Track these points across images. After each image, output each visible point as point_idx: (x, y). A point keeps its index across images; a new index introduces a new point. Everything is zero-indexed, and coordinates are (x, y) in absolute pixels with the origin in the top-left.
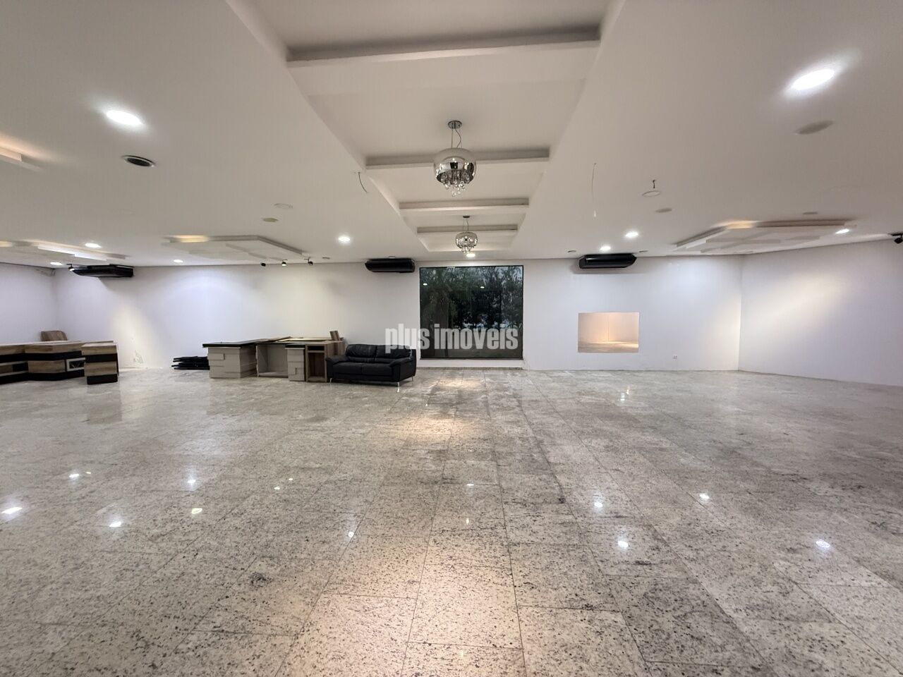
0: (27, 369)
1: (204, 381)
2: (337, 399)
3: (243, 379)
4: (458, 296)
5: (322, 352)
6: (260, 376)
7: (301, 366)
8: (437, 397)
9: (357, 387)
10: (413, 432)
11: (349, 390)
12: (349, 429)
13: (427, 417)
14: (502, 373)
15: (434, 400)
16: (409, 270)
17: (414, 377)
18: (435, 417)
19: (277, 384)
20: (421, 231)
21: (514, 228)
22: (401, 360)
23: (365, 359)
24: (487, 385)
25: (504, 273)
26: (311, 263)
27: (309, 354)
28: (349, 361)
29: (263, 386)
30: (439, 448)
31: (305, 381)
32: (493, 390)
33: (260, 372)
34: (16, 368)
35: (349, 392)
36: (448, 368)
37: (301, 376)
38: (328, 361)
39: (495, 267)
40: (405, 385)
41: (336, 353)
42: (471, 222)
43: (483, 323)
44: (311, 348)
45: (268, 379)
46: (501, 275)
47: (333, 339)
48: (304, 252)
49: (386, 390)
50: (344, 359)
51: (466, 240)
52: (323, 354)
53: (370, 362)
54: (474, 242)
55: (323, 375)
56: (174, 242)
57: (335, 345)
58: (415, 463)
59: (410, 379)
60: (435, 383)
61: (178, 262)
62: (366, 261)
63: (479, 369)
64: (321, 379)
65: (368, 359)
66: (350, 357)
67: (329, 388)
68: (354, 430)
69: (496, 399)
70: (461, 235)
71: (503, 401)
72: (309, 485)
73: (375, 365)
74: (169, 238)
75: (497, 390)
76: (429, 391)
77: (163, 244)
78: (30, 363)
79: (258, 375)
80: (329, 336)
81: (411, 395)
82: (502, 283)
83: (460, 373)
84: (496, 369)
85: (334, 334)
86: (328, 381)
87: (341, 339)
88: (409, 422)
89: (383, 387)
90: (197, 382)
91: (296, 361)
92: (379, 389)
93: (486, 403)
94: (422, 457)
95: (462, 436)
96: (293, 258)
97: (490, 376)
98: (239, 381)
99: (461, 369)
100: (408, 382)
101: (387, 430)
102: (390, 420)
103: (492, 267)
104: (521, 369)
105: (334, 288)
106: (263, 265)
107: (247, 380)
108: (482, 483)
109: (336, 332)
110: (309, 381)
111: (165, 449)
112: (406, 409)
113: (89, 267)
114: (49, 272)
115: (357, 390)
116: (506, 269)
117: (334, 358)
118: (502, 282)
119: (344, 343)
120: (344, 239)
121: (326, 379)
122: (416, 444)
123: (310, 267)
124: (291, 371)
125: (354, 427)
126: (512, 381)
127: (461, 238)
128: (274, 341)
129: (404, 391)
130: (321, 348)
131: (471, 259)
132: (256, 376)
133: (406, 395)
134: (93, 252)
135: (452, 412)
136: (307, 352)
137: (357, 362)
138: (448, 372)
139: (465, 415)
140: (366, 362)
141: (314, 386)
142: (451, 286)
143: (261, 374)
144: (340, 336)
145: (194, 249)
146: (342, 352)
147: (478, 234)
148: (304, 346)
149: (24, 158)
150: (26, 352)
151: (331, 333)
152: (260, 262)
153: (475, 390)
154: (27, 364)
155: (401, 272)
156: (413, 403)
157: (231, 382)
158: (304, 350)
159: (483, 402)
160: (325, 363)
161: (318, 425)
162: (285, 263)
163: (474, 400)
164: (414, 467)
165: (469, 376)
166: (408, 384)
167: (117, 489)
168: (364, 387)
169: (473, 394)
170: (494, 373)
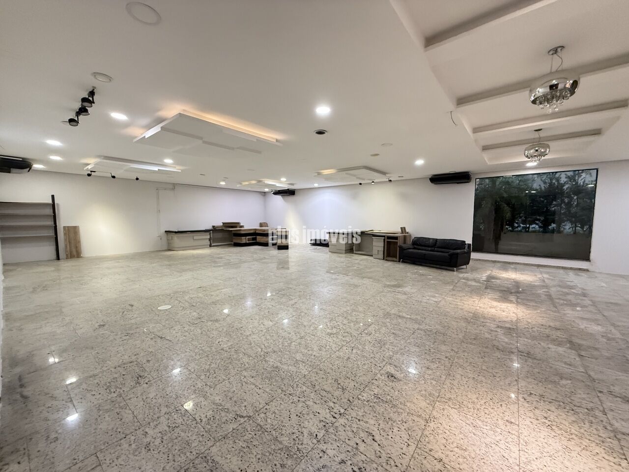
0: (256, 240)
1: (327, 253)
2: (409, 274)
3: (347, 254)
4: (513, 201)
5: (396, 241)
6: (355, 253)
7: (382, 249)
8: (493, 284)
9: (420, 267)
10: (478, 308)
11: (416, 269)
12: (424, 297)
13: (489, 298)
14: (561, 271)
15: (492, 287)
16: (466, 181)
17: (467, 266)
18: (495, 300)
19: (366, 259)
20: (485, 148)
21: (597, 132)
22: (459, 251)
23: (427, 248)
24: (546, 280)
25: (568, 177)
26: (391, 181)
27: (387, 241)
28: (414, 248)
29: (358, 260)
30: (508, 325)
31: (384, 259)
32: (555, 286)
33: (356, 251)
34: (253, 239)
35: (416, 271)
36: (499, 262)
37: (381, 256)
38: (400, 247)
39: (556, 172)
40: (460, 271)
41: (405, 242)
42: (542, 134)
43: (537, 224)
44: (389, 238)
45: (361, 256)
46: (563, 179)
47: (402, 233)
48: (387, 173)
49: (445, 273)
50: (411, 247)
51: (537, 151)
52: (397, 242)
53: (430, 251)
54: (545, 151)
55: (396, 257)
56: (320, 174)
57: (405, 237)
58: (487, 332)
59: (465, 267)
60: (488, 273)
61: (316, 185)
62: (430, 177)
63: (532, 265)
64: (394, 259)
65: (430, 249)
66: (415, 246)
67: (401, 266)
68: (428, 298)
69: (561, 295)
70: (532, 147)
71: (569, 297)
72: (407, 328)
73: (435, 253)
74: (318, 173)
75: (560, 286)
76: (484, 278)
77: (315, 176)
78: (258, 237)
79: (354, 252)
80: (400, 230)
81: (467, 279)
82: (565, 188)
83: (512, 266)
84: (554, 267)
85: (403, 229)
86: (399, 261)
87: (407, 233)
88: (472, 300)
89: (443, 270)
90: (322, 254)
91: (378, 246)
92: (439, 271)
93: (549, 297)
94: (493, 329)
95: (530, 321)
96: (379, 178)
97: (548, 273)
98: (344, 255)
99: (513, 263)
100: (462, 269)
101: (455, 303)
102: (455, 295)
103: (553, 173)
104: (587, 270)
105: (404, 197)
106: (360, 184)
107: (349, 255)
108: (564, 366)
109: (404, 228)
110: (386, 260)
111: (320, 288)
112: (467, 289)
113: (279, 191)
114: (263, 194)
115: (422, 270)
116: (571, 173)
117: (404, 246)
118: (564, 186)
119: (410, 236)
120: (420, 162)
121: (398, 260)
122: (485, 318)
123: (390, 184)
124: (375, 252)
125: (428, 296)
126: (579, 281)
127: (532, 149)
128: (365, 232)
129: (461, 275)
130: (396, 238)
131: (532, 167)
132: (353, 253)
133: (464, 279)
134: (283, 183)
135: (513, 298)
136: (386, 240)
137: (422, 250)
138: (499, 265)
139: (529, 304)
140: (428, 250)
141: (389, 263)
142: (506, 192)
143: (356, 252)
144: (407, 231)
145: (328, 178)
146: (409, 242)
147: (551, 144)
148: (384, 236)
149: (277, 140)
150: (257, 232)
151: (401, 228)
152: (359, 183)
153: (532, 283)
154: (256, 237)
155: (458, 183)
156: (471, 286)
157: (340, 255)
158: (384, 239)
159: (545, 295)
160: (398, 248)
161: (401, 290)
162: (373, 182)
163: (534, 292)
164: (487, 335)
165: (524, 270)
166: (463, 270)
167: (305, 304)
168: (426, 268)
169: (531, 287)
170: (551, 271)
